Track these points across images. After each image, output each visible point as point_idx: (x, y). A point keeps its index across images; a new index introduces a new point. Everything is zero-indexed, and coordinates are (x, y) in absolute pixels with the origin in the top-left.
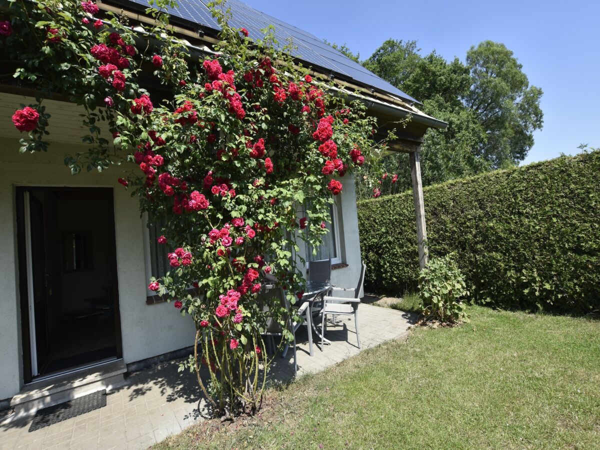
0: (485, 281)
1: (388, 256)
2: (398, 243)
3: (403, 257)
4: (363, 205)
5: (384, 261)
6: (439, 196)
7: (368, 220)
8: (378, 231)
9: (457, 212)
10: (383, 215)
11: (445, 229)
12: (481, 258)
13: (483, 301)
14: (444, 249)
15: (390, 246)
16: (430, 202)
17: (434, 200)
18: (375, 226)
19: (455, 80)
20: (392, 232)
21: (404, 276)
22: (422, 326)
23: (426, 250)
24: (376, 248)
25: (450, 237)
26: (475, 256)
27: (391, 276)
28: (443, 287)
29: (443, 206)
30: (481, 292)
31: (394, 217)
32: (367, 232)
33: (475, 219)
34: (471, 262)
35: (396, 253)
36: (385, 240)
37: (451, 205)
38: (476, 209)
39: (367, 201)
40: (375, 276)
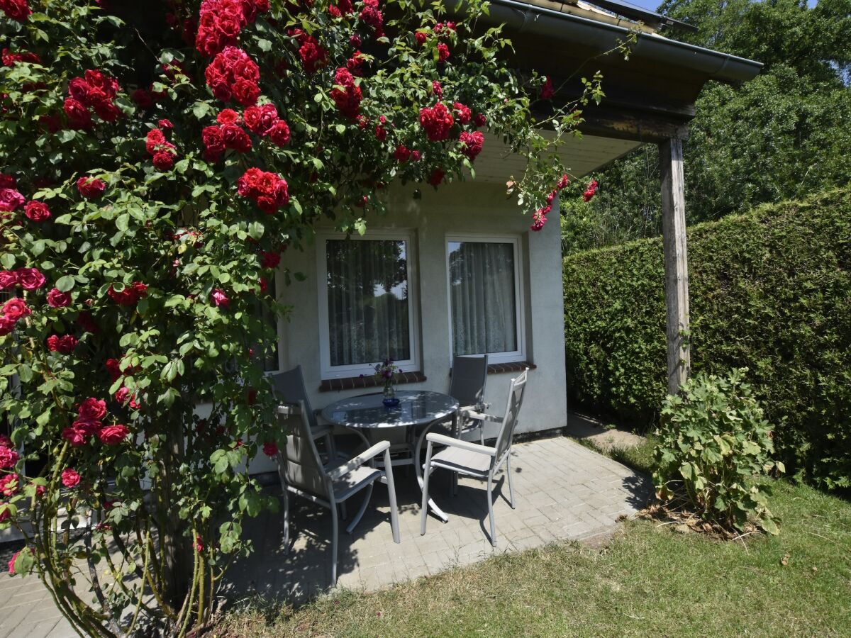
0: (838, 437)
1: (623, 355)
2: (643, 332)
3: (652, 360)
4: (587, 259)
5: (616, 364)
6: (737, 239)
7: (594, 285)
8: (610, 306)
9: (778, 275)
10: (620, 277)
11: (746, 310)
12: (833, 383)
13: (828, 480)
14: (740, 352)
15: (628, 336)
16: (716, 251)
17: (725, 247)
18: (603, 298)
19: (826, 30)
20: (633, 310)
21: (651, 396)
22: (654, 517)
23: (685, 355)
24: (602, 337)
25: (755, 327)
26: (815, 375)
27: (626, 393)
28: (709, 445)
29: (745, 261)
30: (824, 460)
31: (639, 283)
32: (590, 307)
33: (824, 292)
34: (803, 390)
35: (637, 350)
36: (619, 325)
37: (764, 258)
38: (828, 267)
39: (595, 251)
40: (599, 388)
